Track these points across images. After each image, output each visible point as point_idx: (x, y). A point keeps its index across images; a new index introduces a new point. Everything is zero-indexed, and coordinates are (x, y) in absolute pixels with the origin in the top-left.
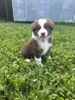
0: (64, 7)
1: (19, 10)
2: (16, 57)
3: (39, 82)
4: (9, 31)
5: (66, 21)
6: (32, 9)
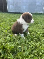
0: (37, 4)
2: (9, 33)
3: (23, 48)
4: (5, 18)
5: (38, 12)
6: (18, 5)
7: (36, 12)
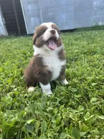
1: (32, 19)
2: (14, 86)
6: (50, 14)
7: (94, 25)
